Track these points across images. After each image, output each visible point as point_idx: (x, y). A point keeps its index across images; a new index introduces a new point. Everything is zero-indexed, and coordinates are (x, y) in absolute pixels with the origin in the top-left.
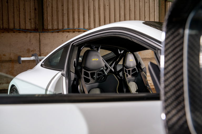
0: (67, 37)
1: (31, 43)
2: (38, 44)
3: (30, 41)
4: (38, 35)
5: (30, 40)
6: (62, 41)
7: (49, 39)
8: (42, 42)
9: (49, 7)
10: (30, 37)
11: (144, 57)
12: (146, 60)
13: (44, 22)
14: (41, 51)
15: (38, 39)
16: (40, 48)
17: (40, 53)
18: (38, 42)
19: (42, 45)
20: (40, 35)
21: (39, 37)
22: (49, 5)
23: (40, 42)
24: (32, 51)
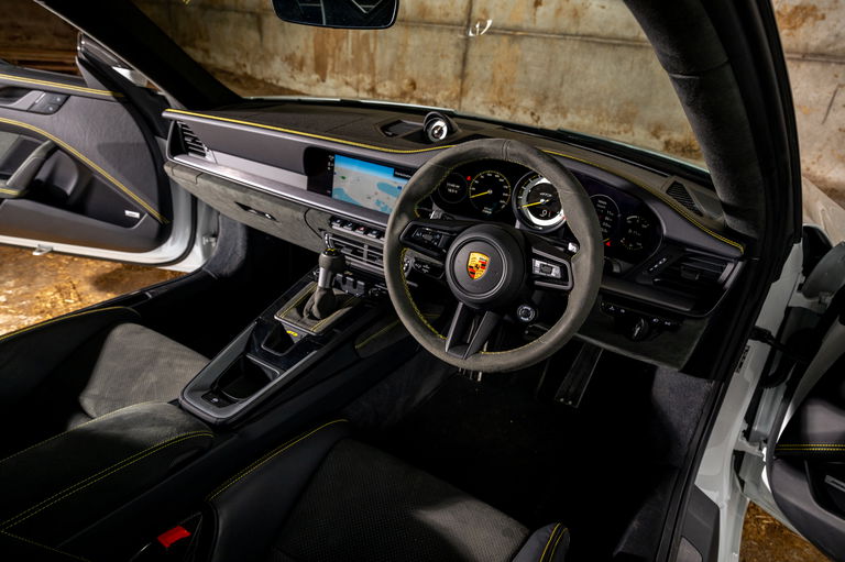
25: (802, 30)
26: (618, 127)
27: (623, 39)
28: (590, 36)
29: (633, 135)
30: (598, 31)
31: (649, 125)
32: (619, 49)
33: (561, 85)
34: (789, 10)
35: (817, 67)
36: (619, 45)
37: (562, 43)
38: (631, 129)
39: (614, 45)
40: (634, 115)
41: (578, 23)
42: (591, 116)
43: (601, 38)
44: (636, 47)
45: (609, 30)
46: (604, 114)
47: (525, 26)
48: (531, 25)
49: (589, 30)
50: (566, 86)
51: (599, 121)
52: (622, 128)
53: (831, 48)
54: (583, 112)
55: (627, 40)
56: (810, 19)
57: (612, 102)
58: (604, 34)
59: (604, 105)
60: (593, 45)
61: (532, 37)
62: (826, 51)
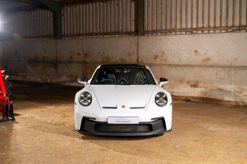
0: (160, 40)
1: (131, 46)
2: (137, 48)
3: (130, 45)
4: (137, 38)
5: (131, 43)
6: (156, 44)
7: (145, 42)
8: (139, 46)
9: (149, 6)
10: (131, 41)
11: (242, 65)
12: (244, 69)
13: (145, 23)
14: (138, 55)
15: (137, 42)
16: (138, 51)
17: (138, 56)
18: (137, 45)
19: (139, 48)
20: (138, 38)
21: (137, 40)
22: (149, 4)
23: (138, 45)
24: (132, 54)
25: (209, 62)
26: (180, 83)
27: (177, 65)
28: (170, 65)
29: (184, 84)
30: (171, 63)
31: (186, 82)
32: (177, 67)
33: (165, 76)
34: (206, 59)
35: (213, 68)
36: (177, 66)
37: (164, 66)
38: (183, 83)
39: (175, 66)
40: (183, 80)
41: (166, 62)
42: (173, 81)
43: (172, 65)
44: (180, 66)
45: (174, 63)
46: (176, 81)
47: (153, 63)
48: (155, 63)
49: (169, 63)
50: (166, 76)
51: (175, 82)
52: (181, 83)
53: (214, 65)
54: (171, 81)
55: (178, 65)
56: (209, 60)
57: (177, 78)
58: (173, 64)
59: (176, 79)
60: (171, 67)
61: (156, 65)
62: (213, 65)
